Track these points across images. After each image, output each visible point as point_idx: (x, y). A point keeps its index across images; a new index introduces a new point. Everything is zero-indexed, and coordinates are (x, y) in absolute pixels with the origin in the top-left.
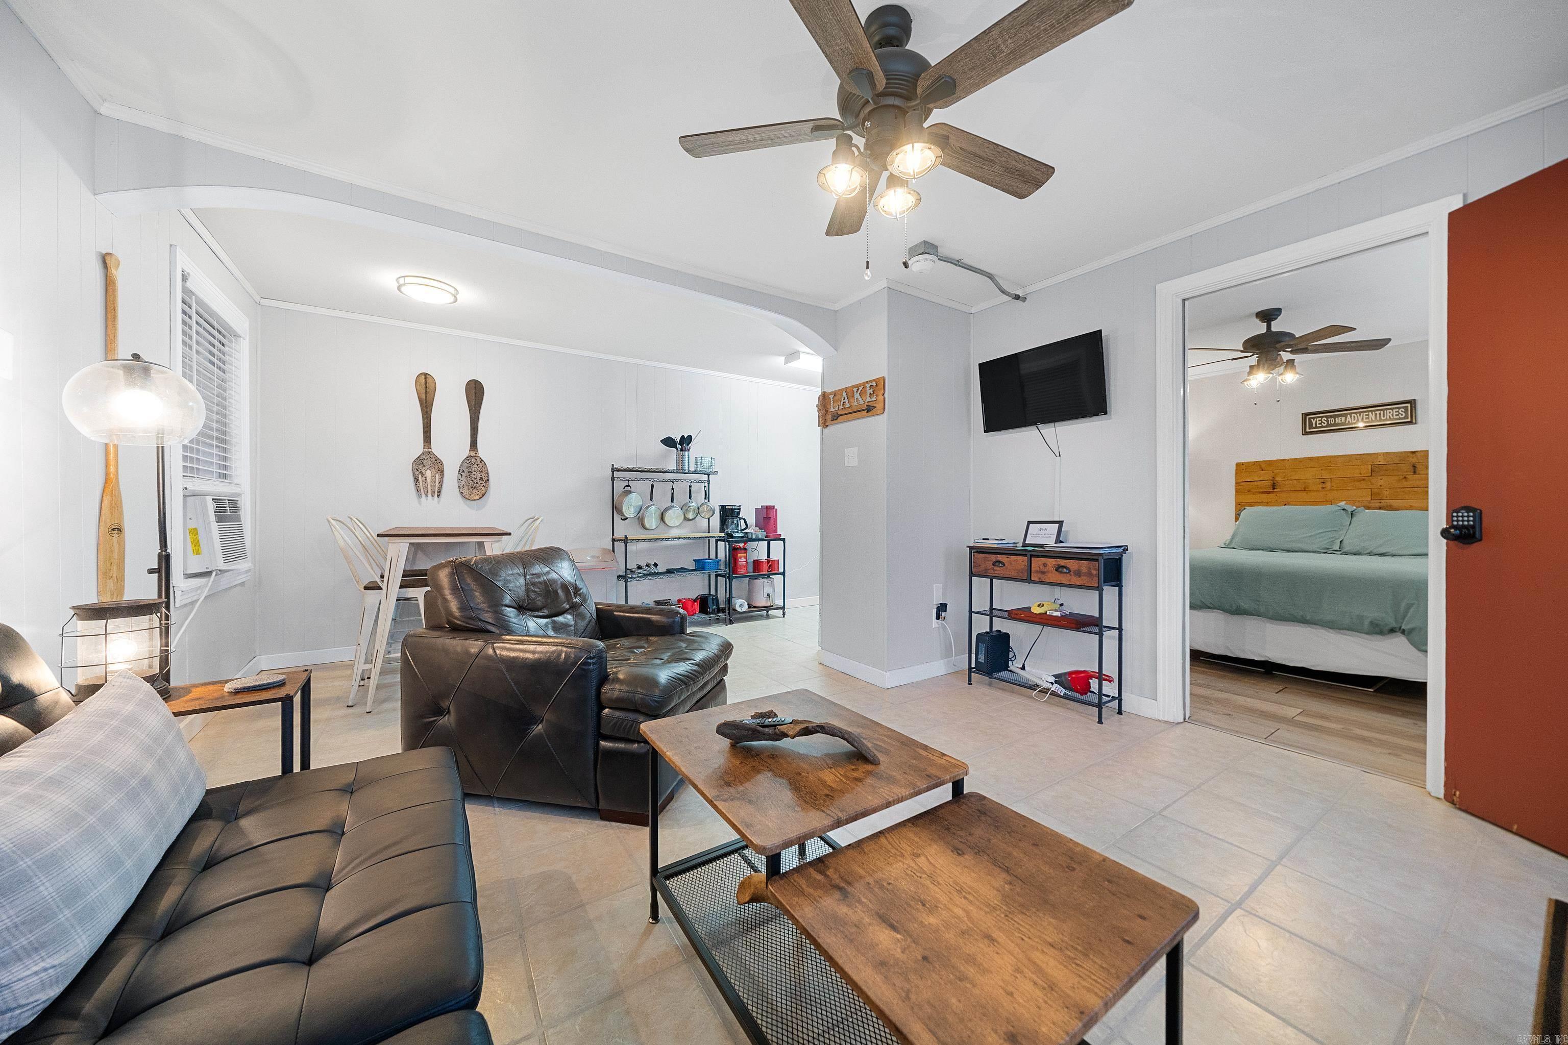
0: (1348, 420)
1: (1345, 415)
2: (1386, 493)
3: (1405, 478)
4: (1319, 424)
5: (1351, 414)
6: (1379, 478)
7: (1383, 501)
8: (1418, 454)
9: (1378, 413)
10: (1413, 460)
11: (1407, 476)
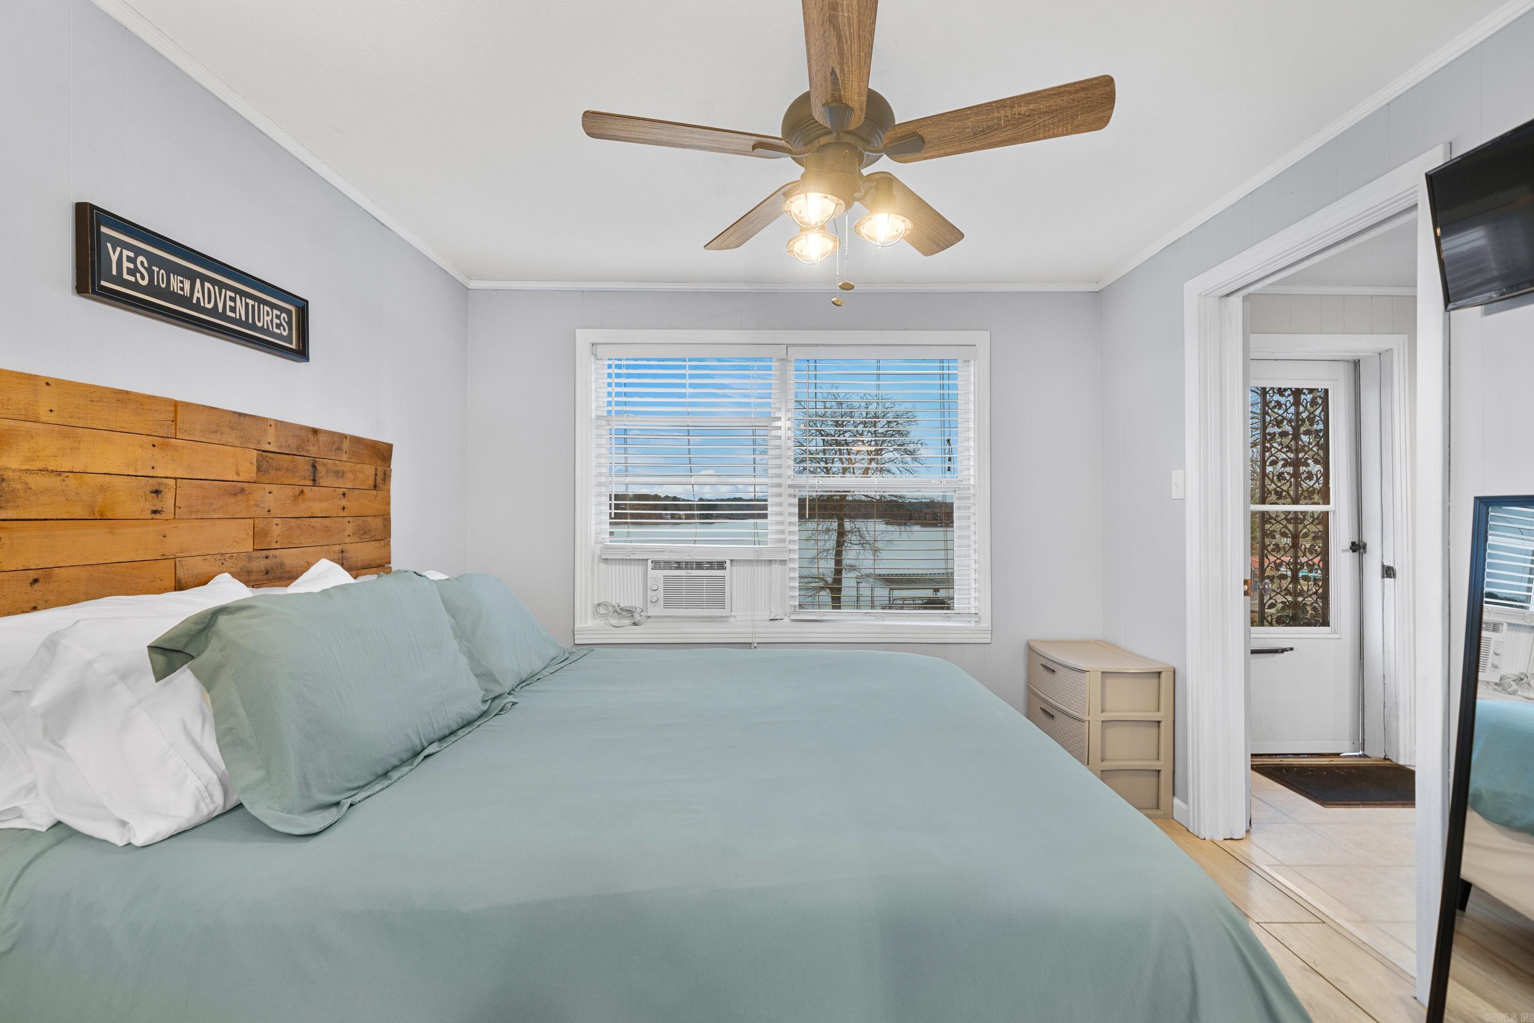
0: (196, 295)
1: (192, 276)
2: (277, 530)
3: (302, 492)
4: (131, 272)
5: (204, 279)
6: (268, 487)
7: (270, 553)
8: (322, 438)
9: (251, 302)
10: (313, 450)
11: (305, 489)
